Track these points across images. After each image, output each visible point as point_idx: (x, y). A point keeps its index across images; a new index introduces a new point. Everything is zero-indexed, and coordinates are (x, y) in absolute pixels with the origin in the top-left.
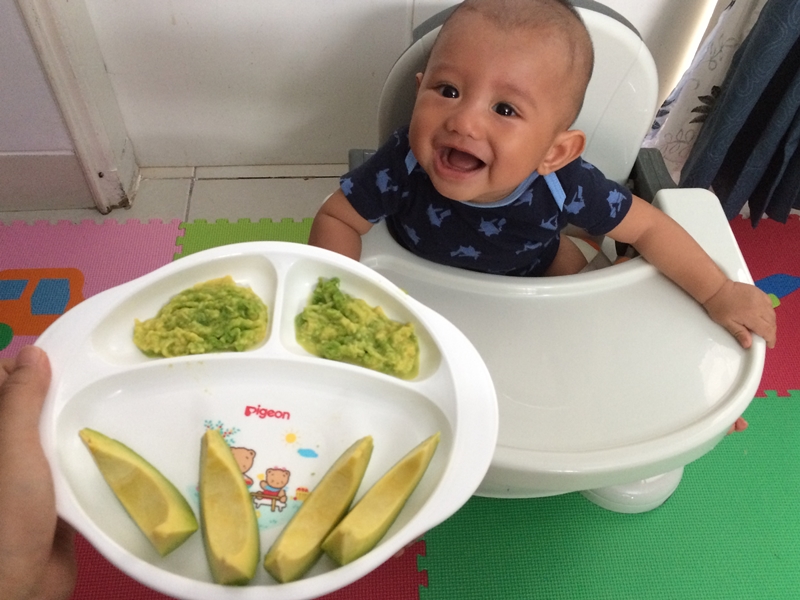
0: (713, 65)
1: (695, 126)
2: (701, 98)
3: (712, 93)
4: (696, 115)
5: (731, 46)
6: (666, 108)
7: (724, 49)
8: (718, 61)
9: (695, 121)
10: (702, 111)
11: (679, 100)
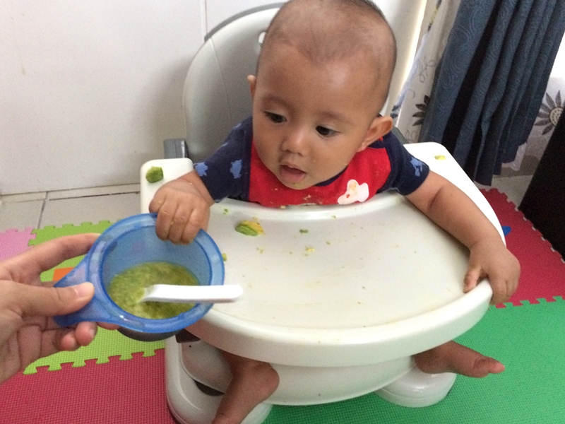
0: (422, 79)
1: (416, 128)
2: (418, 106)
3: (425, 101)
4: (416, 119)
5: (432, 66)
6: (395, 112)
7: (428, 68)
8: (425, 76)
9: (416, 124)
10: (420, 116)
11: (402, 105)
